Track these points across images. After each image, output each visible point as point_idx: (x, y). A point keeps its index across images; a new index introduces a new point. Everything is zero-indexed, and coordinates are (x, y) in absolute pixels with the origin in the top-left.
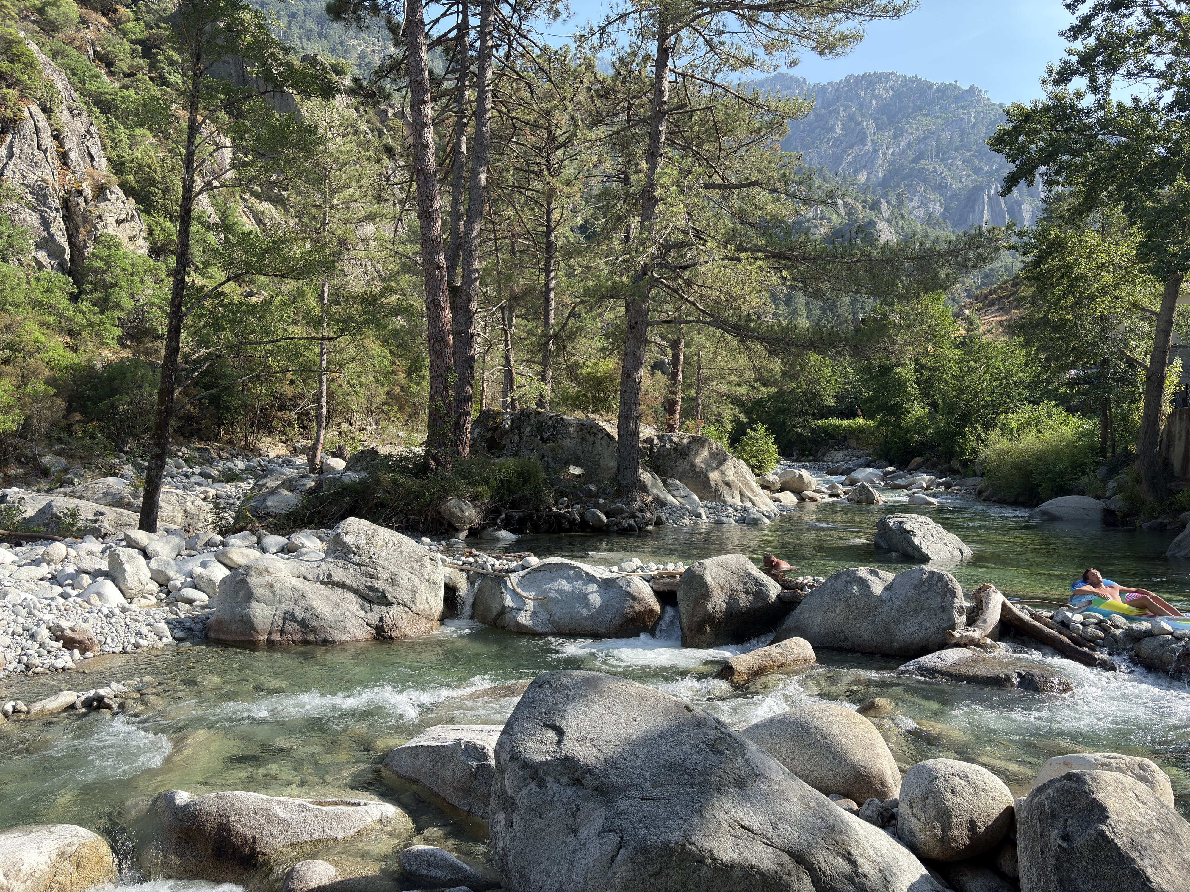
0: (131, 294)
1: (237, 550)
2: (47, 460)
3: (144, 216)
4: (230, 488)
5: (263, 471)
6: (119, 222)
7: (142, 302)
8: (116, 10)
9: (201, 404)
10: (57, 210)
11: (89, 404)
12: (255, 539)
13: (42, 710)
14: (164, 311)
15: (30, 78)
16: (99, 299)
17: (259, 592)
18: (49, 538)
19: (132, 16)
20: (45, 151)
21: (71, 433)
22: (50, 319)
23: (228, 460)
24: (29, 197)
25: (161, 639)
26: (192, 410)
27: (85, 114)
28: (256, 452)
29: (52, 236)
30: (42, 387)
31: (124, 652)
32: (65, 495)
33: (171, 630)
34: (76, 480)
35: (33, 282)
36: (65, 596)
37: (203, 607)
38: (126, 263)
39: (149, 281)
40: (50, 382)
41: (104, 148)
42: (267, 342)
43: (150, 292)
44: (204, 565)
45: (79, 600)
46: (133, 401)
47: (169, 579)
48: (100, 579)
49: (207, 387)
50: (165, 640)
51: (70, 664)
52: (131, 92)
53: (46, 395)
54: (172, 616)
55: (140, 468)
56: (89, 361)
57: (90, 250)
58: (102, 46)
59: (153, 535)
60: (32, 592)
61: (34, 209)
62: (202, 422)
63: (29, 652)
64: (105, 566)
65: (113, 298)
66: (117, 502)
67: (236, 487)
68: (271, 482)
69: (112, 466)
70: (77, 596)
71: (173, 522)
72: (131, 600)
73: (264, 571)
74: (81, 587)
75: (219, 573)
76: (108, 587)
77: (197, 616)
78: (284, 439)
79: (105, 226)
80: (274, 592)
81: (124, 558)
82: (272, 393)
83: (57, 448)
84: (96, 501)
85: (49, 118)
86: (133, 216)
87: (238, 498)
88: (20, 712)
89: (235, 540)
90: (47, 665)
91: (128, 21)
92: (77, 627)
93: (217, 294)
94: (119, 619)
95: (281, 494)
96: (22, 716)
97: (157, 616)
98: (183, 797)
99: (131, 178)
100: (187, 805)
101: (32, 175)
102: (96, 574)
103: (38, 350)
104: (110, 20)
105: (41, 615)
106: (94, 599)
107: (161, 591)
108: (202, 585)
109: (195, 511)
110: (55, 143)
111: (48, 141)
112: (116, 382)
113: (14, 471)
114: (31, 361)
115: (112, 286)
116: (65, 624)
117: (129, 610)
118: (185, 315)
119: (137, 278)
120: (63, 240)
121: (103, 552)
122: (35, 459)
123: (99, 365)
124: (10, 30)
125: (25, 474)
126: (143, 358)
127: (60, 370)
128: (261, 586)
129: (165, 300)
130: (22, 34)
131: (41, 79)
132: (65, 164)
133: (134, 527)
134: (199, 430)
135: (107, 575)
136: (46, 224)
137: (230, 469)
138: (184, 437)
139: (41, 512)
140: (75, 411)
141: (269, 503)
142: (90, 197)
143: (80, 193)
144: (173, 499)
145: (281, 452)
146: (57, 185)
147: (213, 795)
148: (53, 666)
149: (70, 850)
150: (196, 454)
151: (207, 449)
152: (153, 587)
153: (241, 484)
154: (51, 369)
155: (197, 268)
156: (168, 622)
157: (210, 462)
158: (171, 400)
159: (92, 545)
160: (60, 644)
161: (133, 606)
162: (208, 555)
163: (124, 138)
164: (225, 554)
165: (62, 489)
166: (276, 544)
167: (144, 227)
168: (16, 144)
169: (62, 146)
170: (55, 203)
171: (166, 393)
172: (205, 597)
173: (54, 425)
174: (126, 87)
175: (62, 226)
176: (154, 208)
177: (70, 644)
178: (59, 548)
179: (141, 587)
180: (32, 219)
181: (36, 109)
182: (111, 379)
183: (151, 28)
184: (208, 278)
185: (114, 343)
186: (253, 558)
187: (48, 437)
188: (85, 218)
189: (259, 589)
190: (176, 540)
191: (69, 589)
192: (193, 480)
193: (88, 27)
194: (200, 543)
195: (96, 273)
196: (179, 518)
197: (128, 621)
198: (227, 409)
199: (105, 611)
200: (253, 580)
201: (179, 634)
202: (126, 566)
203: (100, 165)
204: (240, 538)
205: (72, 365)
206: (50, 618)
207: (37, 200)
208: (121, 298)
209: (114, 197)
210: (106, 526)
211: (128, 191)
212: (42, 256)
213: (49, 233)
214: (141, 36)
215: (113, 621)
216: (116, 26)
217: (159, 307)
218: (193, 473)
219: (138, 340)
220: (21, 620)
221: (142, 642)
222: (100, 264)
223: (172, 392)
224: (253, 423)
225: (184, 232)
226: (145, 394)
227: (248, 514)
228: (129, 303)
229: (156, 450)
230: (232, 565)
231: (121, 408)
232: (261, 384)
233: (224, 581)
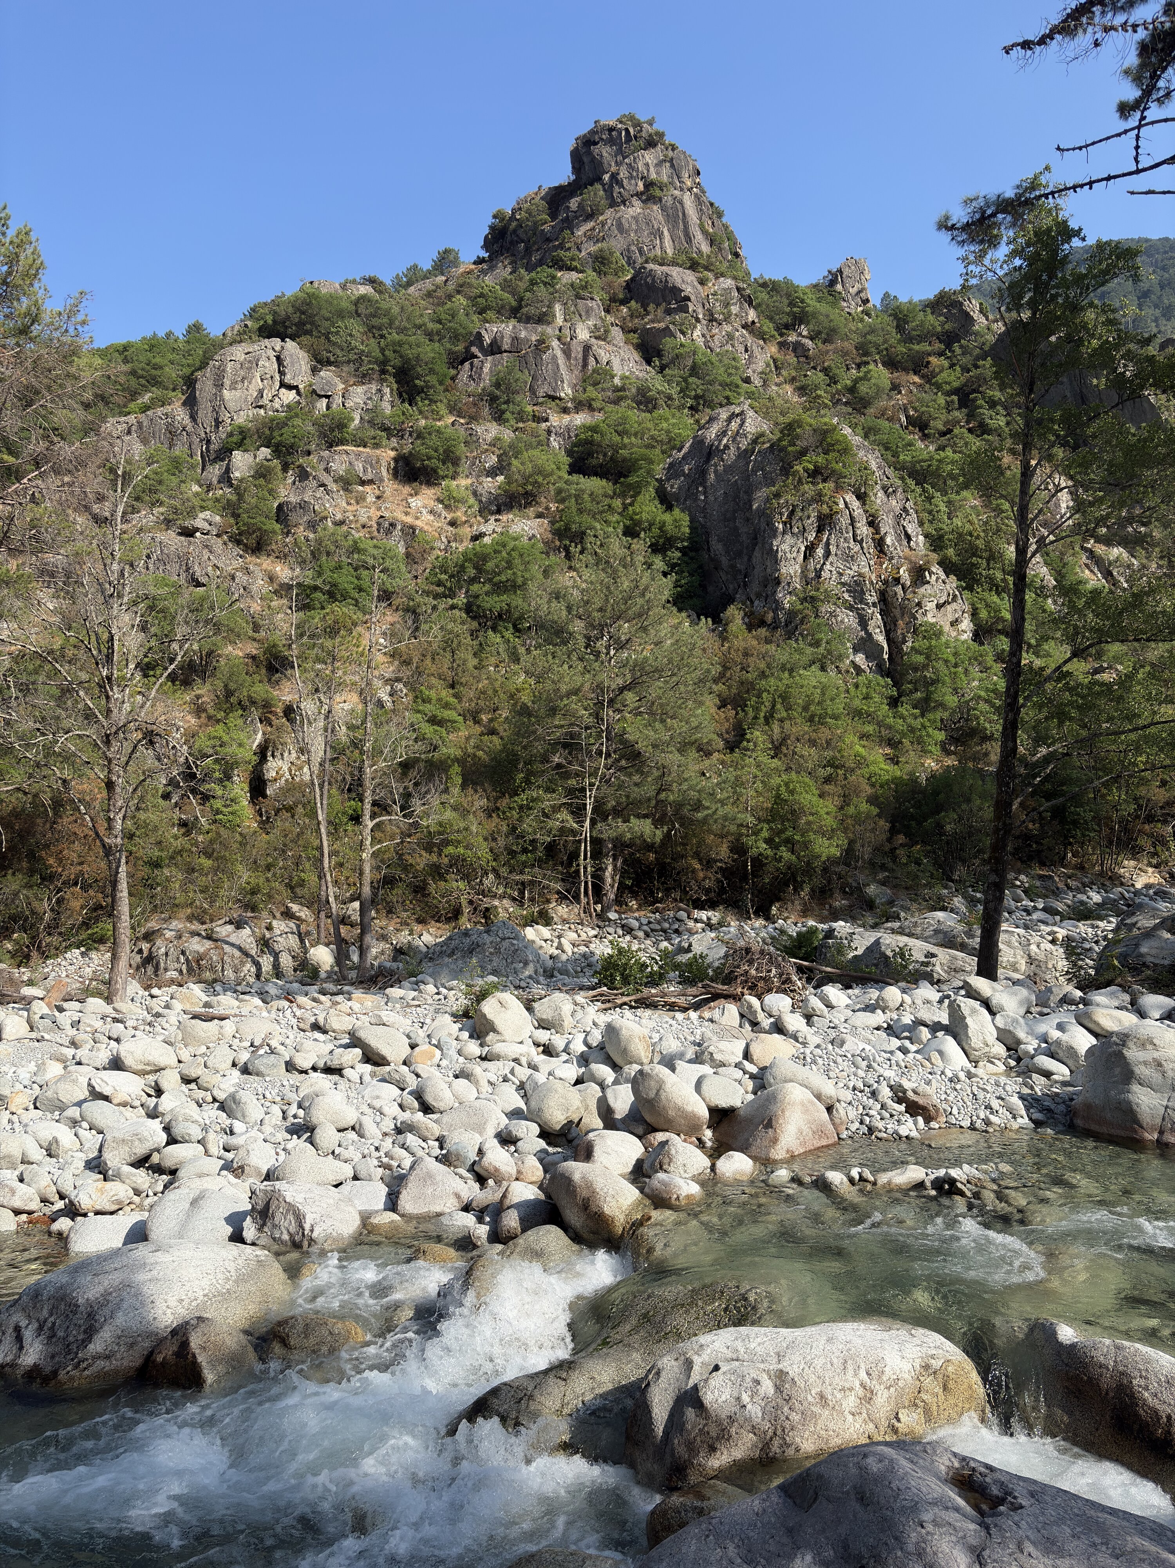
0: (955, 689)
1: (1105, 1011)
2: (872, 890)
3: (966, 594)
4: (1084, 929)
5: (1129, 906)
6: (939, 607)
7: (967, 698)
8: (928, 363)
9: (1041, 818)
10: (874, 605)
11: (913, 823)
12: (1127, 998)
13: (889, 1183)
14: (992, 705)
15: (844, 466)
16: (919, 701)
17: (1141, 1071)
18: (881, 982)
19: (946, 364)
20: (861, 542)
21: (894, 859)
22: (870, 728)
23: (1078, 890)
24: (846, 596)
25: (1014, 1117)
26: (1031, 826)
27: (900, 490)
28: (1116, 880)
29: (869, 635)
30: (864, 807)
31: (972, 1128)
32: (893, 931)
33: (1027, 1109)
34: (902, 914)
35: (852, 689)
36: (904, 1050)
37: (1065, 1084)
38: (948, 654)
39: (975, 670)
40: (872, 800)
41: (921, 524)
42: (1130, 731)
43: (976, 683)
44: (1061, 1027)
45: (919, 1057)
46: (961, 818)
47: (1019, 1042)
48: (940, 1034)
49: (1048, 796)
50: (1019, 1120)
51: (914, 1134)
52: (949, 452)
53: (868, 816)
54: (1026, 1091)
55: (971, 902)
56: (912, 774)
57: (909, 644)
58: (915, 409)
59: (995, 984)
60: (869, 1042)
61: (851, 608)
62: (1044, 842)
63: (872, 1112)
64: (945, 1020)
65: (935, 696)
66: (948, 941)
67: (1093, 926)
68: (1145, 922)
69: (940, 898)
70: (917, 1052)
71: (1016, 970)
72: (976, 1063)
73: (1147, 1043)
74: (920, 1042)
75: (1083, 1041)
76: (950, 1044)
77: (1057, 1094)
78: (1154, 861)
79: (925, 614)
80: (1164, 1073)
81: (966, 1011)
82: (1135, 799)
83: (881, 876)
84: (926, 939)
85: (864, 504)
86: (955, 596)
87: (1097, 942)
88: (866, 1181)
89: (1099, 997)
90: (890, 1131)
91: (941, 371)
92: (920, 1090)
93: (1061, 674)
94: (964, 1084)
95: (1160, 938)
96: (869, 1187)
97: (1008, 1088)
98: (1066, 1333)
99: (951, 552)
100: (1073, 1346)
101: (848, 571)
102: (935, 1028)
103: (859, 765)
104: (922, 377)
105: (881, 1071)
106: (935, 1056)
107: (1010, 1057)
108: (1061, 1054)
109: (1041, 957)
110: (871, 530)
111: (864, 530)
112: (942, 796)
113: (839, 902)
114: (852, 778)
115: (934, 682)
116: (907, 1085)
117: (976, 1076)
118: (1023, 706)
119: (960, 669)
120: (881, 638)
121: (941, 1002)
122: (859, 889)
123: (923, 778)
124: (826, 420)
125: (850, 906)
126: (970, 765)
127: (882, 786)
128: (1145, 1063)
129: (993, 691)
130: (835, 420)
131: (855, 463)
132: (882, 551)
133: (970, 973)
134: (1039, 852)
135: (947, 1030)
136: (863, 622)
137: (1082, 903)
138: (1023, 862)
139: (869, 950)
140: (899, 832)
141: (1144, 950)
142: (908, 583)
143: (897, 580)
144: (1014, 940)
145: (1152, 881)
146: (873, 578)
147: (1107, 1342)
148: (896, 1132)
149: (936, 1364)
150: (1038, 884)
151: (1051, 877)
152: (1000, 1050)
153: (1101, 924)
154: (873, 785)
155: (1030, 646)
156: (1022, 1098)
157: (1056, 893)
158: (1008, 814)
159: (926, 992)
160: (902, 1108)
161: (980, 1071)
162: (1065, 1015)
163: (943, 508)
164: (1088, 1015)
165: (889, 925)
166: (1159, 1007)
167: (967, 607)
168: (832, 541)
169: (877, 532)
170: (872, 597)
171: (1002, 807)
172: (1067, 1071)
173: (877, 849)
174: (942, 448)
175: (880, 622)
176: (978, 582)
177: (914, 1109)
178: (893, 993)
179: (987, 1049)
180: (848, 619)
181: (850, 498)
182: (936, 793)
183: (968, 371)
184: (1045, 656)
185: (936, 750)
186: (1127, 1024)
187: (872, 864)
188: (903, 608)
189: (1142, 1068)
190: (1024, 992)
191: (907, 1043)
192: (1035, 916)
193: (900, 392)
194: (1054, 999)
195: (916, 669)
196: (1023, 965)
197: (975, 1089)
198: (1075, 823)
199: (949, 1074)
200: (1132, 1053)
201: (1037, 1116)
202: (969, 1021)
203: (917, 544)
204: (1106, 995)
205: (894, 780)
206: (891, 1074)
207: (854, 598)
208: (944, 695)
209: (934, 577)
210: (939, 970)
211: (948, 567)
212: (860, 659)
213: (867, 632)
214: (956, 384)
215: (958, 1087)
216: (929, 381)
217: (986, 701)
218: (1035, 908)
219: (963, 744)
220: (861, 1073)
221: (993, 1118)
222: (920, 659)
223: (1011, 805)
224: (1111, 842)
225: (1019, 605)
226: (975, 809)
227: (1116, 962)
228: (952, 700)
229: (993, 878)
230: (1098, 1031)
231: (948, 827)
232: (1119, 789)
233: (1091, 1051)
